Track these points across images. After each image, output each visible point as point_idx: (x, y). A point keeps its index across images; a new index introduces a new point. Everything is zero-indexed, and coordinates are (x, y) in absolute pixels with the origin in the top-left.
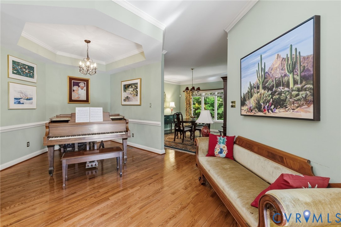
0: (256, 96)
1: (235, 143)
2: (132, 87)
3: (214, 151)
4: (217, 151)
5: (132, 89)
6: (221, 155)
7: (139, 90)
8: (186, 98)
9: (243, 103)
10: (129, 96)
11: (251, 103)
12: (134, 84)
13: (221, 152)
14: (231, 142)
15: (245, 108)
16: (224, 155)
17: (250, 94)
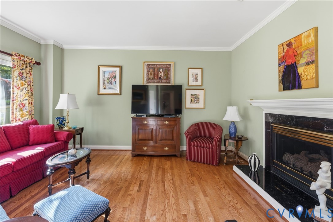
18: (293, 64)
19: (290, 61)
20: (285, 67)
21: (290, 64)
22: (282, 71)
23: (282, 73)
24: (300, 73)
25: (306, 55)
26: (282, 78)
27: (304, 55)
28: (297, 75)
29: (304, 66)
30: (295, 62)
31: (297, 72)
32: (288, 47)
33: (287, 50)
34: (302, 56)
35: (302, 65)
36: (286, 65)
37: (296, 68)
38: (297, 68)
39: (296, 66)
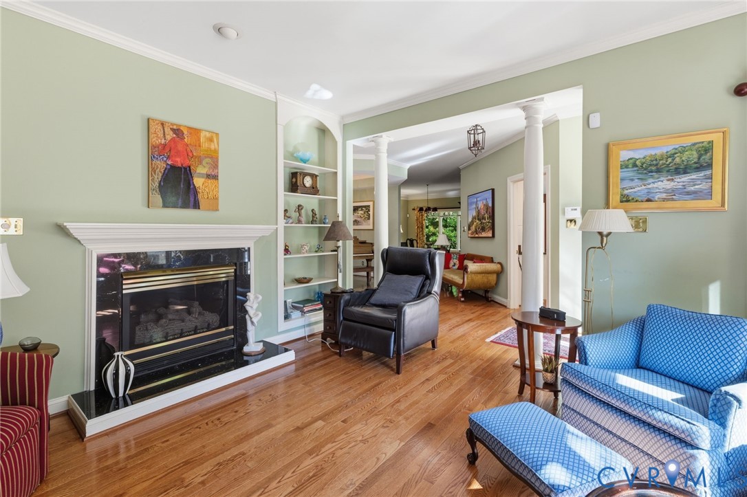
0: (475, 223)
1: (465, 259)
2: (362, 210)
3: (448, 266)
4: (451, 265)
5: (362, 212)
6: (454, 268)
7: (371, 213)
8: (417, 220)
9: (469, 229)
10: (359, 219)
11: (473, 228)
12: (365, 207)
13: (454, 265)
14: (462, 258)
15: (470, 232)
16: (456, 267)
17: (472, 222)
18: (185, 169)
19: (178, 159)
20: (169, 167)
21: (180, 165)
22: (161, 172)
23: (160, 175)
24: (197, 185)
25: (207, 163)
26: (160, 184)
27: (204, 163)
28: (192, 187)
29: (203, 177)
30: (189, 167)
31: (191, 182)
32: (174, 136)
33: (173, 139)
34: (200, 163)
35: (200, 175)
36: (169, 163)
37: (190, 176)
38: (192, 177)
39: (191, 175)
